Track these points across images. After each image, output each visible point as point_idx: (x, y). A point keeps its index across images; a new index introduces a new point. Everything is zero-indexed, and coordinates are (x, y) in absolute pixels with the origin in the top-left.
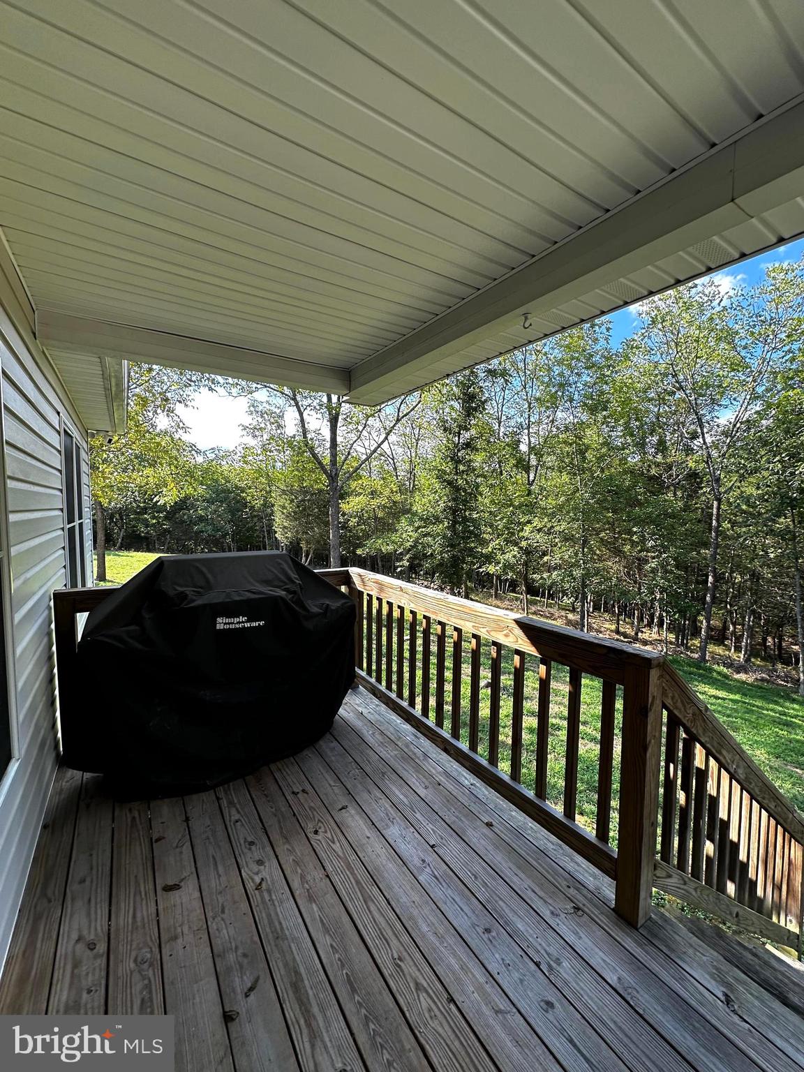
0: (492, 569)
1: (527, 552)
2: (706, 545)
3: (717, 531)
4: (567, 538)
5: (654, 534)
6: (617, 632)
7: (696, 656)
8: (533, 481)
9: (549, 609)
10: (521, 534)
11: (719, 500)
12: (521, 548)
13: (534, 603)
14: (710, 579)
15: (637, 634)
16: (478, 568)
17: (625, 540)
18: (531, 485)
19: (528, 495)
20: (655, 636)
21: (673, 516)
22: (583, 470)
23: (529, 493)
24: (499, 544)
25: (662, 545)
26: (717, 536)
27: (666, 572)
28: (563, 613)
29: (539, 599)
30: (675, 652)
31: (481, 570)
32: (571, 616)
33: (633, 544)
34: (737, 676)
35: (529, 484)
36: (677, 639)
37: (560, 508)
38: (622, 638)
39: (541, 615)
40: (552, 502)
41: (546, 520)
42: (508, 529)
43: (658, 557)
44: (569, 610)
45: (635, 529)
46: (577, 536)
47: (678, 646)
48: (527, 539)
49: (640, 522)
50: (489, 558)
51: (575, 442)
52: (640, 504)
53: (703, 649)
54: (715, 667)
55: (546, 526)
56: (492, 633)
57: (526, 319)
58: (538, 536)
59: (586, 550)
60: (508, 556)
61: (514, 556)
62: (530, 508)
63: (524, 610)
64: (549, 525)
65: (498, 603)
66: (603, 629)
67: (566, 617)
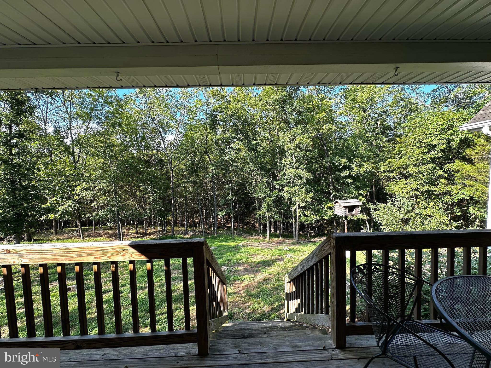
0: (52, 217)
1: (79, 202)
2: (169, 188)
3: (173, 183)
4: (105, 192)
5: (150, 186)
6: (137, 233)
7: (170, 233)
8: (78, 161)
9: (97, 231)
10: (73, 192)
11: (172, 170)
12: (74, 201)
13: (87, 230)
14: (172, 202)
15: (146, 231)
16: (38, 218)
17: (136, 190)
18: (77, 163)
19: (75, 169)
20: (153, 230)
21: (157, 177)
22: (112, 157)
23: (76, 168)
24: (56, 200)
25: (153, 190)
26: (173, 185)
27: (156, 201)
28: (106, 232)
29: (87, 227)
30: (163, 234)
31: (42, 219)
32: (110, 232)
33: (141, 191)
34: (185, 237)
35: (75, 163)
36: (162, 228)
37: (100, 176)
38: (140, 235)
39: (93, 236)
40: (94, 174)
41: (90, 183)
42: (62, 190)
43: (152, 196)
44: (108, 229)
45: (141, 184)
46: (111, 190)
47: (163, 232)
48: (79, 195)
49: (143, 181)
50: (49, 211)
51: (106, 142)
52: (142, 173)
53: (173, 230)
54: (178, 235)
55: (90, 187)
56: (112, 258)
57: (118, 75)
58: (87, 193)
59: (117, 197)
60: (66, 206)
61: (70, 206)
62: (78, 177)
63: (80, 236)
64: (93, 185)
65: (59, 237)
66: (130, 234)
67: (108, 233)
